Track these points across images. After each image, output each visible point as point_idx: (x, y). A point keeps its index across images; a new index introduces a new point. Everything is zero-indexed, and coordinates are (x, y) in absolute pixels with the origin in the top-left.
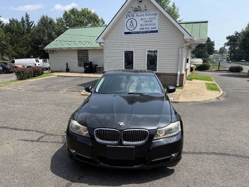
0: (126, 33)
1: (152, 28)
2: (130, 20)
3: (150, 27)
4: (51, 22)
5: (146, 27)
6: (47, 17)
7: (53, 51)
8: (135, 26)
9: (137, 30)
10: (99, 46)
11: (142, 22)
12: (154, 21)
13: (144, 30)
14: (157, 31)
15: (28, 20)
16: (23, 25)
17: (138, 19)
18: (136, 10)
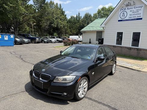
0: (119, 21)
1: (138, 17)
2: (123, 12)
3: (136, 16)
4: (90, 16)
5: (134, 16)
6: (88, 13)
7: (85, 32)
8: (125, 16)
9: (127, 18)
10: (103, 29)
11: (131, 13)
12: (140, 12)
13: (132, 18)
14: (141, 19)
15: (79, 16)
16: (77, 19)
17: (128, 11)
18: (127, 5)
